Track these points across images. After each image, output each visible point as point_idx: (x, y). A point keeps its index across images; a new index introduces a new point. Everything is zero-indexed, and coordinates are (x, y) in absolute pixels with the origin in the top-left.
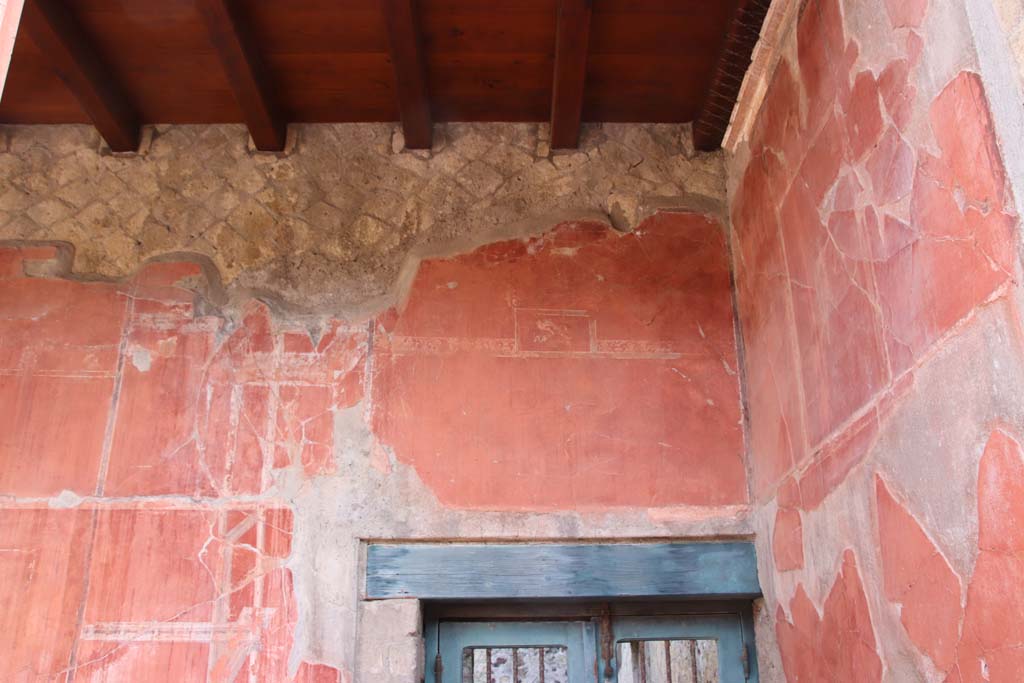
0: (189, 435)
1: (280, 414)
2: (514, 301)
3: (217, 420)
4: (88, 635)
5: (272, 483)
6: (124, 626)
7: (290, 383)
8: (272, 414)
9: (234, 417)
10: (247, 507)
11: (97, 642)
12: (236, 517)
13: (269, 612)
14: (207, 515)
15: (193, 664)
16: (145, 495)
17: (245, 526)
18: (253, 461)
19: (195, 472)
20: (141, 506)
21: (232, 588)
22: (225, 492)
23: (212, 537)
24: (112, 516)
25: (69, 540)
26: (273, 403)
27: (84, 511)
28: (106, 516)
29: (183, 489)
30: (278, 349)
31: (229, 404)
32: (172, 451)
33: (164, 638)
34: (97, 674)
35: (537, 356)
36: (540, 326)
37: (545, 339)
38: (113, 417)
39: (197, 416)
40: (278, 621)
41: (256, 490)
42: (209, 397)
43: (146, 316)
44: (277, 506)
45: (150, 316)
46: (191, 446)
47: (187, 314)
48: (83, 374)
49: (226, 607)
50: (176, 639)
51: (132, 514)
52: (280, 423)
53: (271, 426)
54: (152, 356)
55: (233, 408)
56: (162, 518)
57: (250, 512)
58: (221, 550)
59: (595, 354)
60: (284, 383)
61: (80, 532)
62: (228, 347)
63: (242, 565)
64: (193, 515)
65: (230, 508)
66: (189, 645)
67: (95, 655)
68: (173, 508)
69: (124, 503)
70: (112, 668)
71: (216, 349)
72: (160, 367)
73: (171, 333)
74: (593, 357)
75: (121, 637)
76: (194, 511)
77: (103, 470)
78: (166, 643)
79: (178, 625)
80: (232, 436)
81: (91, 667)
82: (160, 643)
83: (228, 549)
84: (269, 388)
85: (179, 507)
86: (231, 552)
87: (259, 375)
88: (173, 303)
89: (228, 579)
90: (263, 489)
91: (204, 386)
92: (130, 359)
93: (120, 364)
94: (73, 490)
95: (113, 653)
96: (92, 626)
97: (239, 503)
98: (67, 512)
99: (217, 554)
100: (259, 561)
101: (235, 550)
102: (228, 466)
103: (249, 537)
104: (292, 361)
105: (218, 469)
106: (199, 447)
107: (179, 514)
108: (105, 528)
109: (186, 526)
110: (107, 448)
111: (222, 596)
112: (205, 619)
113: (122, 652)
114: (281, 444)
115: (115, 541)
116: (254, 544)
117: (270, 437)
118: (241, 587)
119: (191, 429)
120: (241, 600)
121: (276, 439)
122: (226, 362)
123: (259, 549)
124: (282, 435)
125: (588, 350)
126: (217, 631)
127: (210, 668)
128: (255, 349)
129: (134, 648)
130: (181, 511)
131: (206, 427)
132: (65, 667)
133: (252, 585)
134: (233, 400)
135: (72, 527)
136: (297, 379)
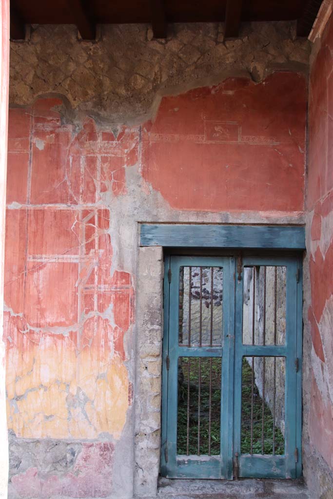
0: (64, 178)
1: (102, 169)
2: (204, 117)
3: (75, 172)
4: (30, 259)
5: (100, 198)
6: (44, 256)
7: (106, 155)
8: (99, 168)
9: (82, 170)
10: (90, 208)
11: (34, 262)
12: (86, 213)
13: (102, 251)
14: (74, 212)
15: (72, 271)
16: (47, 204)
17: (90, 216)
18: (92, 189)
19: (68, 194)
20: (46, 208)
21: (86, 241)
22: (81, 202)
23: (77, 221)
24: (34, 212)
25: (18, 222)
26: (99, 164)
27: (23, 210)
28: (32, 213)
29: (62, 201)
30: (100, 140)
31: (80, 165)
32: (56, 185)
33: (60, 261)
34: (35, 274)
35: (214, 143)
36: (216, 129)
37: (218, 135)
38: (30, 170)
39: (66, 169)
40: (105, 255)
41: (93, 201)
42: (71, 161)
43: (40, 125)
44: (102, 208)
45: (41, 124)
46: (65, 183)
47: (58, 124)
48: (15, 151)
49: (84, 249)
50: (65, 261)
51: (43, 212)
52: (102, 173)
53: (98, 174)
54: (44, 143)
55: (81, 166)
56: (55, 213)
57: (92, 210)
58: (80, 226)
59: (240, 142)
60: (103, 155)
61: (22, 219)
62: (78, 139)
63: (89, 232)
64: (68, 212)
65: (83, 209)
66: (70, 263)
67: (34, 267)
68: (59, 209)
69: (39, 207)
70: (41, 272)
71: (73, 140)
72: (48, 148)
73: (52, 132)
74: (239, 144)
75: (43, 260)
76: (68, 210)
77: (28, 194)
78: (62, 263)
79: (65, 256)
80: (82, 178)
81: (33, 272)
82: (59, 263)
83: (83, 226)
84: (97, 157)
85: (62, 208)
86: (85, 227)
87: (91, 151)
88: (51, 118)
89: (84, 237)
90: (96, 201)
91: (68, 156)
92: (35, 144)
93: (31, 147)
94: (17, 201)
95: (41, 266)
96: (31, 256)
97: (87, 207)
98: (16, 211)
99: (78, 227)
100: (96, 231)
101: (86, 227)
102: (81, 191)
103: (92, 221)
104: (106, 145)
105: (77, 192)
106: (68, 183)
107: (62, 211)
108: (32, 217)
109: (66, 216)
110: (29, 184)
111: (82, 244)
112: (76, 254)
113: (44, 266)
114: (103, 182)
115: (37, 223)
116: (94, 224)
117: (98, 179)
118: (90, 241)
119: (64, 176)
120: (90, 246)
121: (101, 180)
122: (77, 146)
123: (96, 226)
124: (103, 178)
125: (237, 140)
126: (81, 258)
127: (79, 272)
128: (90, 140)
129: (49, 265)
130: (63, 210)
131: (70, 174)
132: (23, 271)
133: (94, 240)
134: (81, 163)
135: (19, 217)
136: (109, 153)
